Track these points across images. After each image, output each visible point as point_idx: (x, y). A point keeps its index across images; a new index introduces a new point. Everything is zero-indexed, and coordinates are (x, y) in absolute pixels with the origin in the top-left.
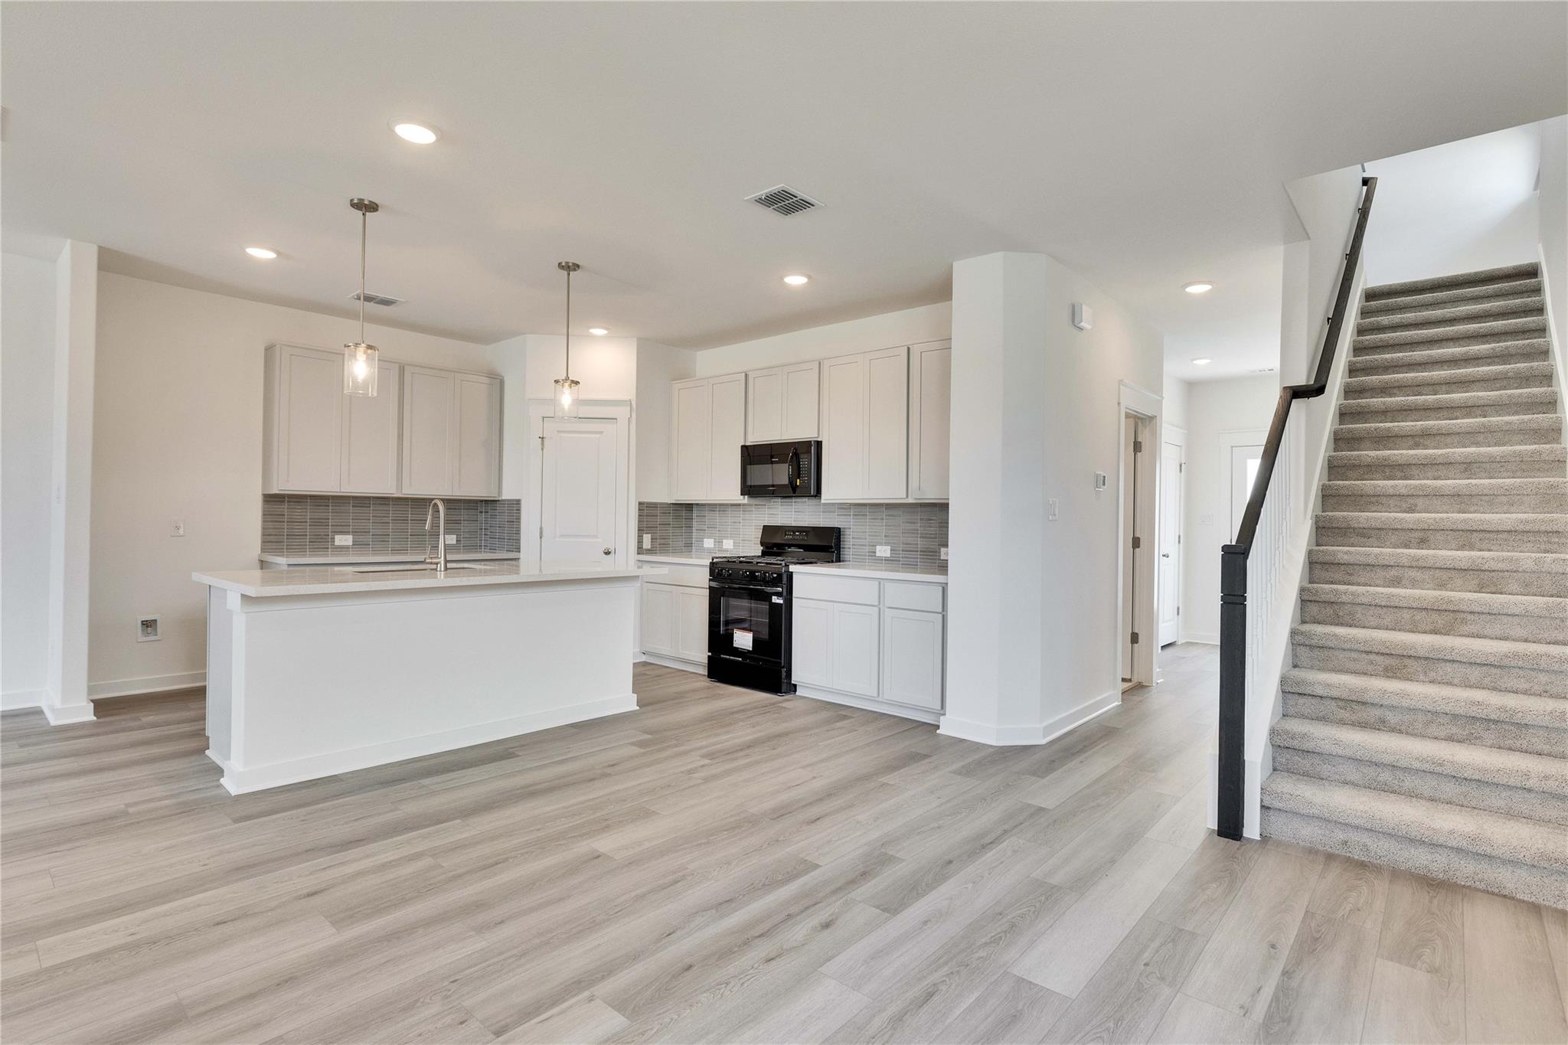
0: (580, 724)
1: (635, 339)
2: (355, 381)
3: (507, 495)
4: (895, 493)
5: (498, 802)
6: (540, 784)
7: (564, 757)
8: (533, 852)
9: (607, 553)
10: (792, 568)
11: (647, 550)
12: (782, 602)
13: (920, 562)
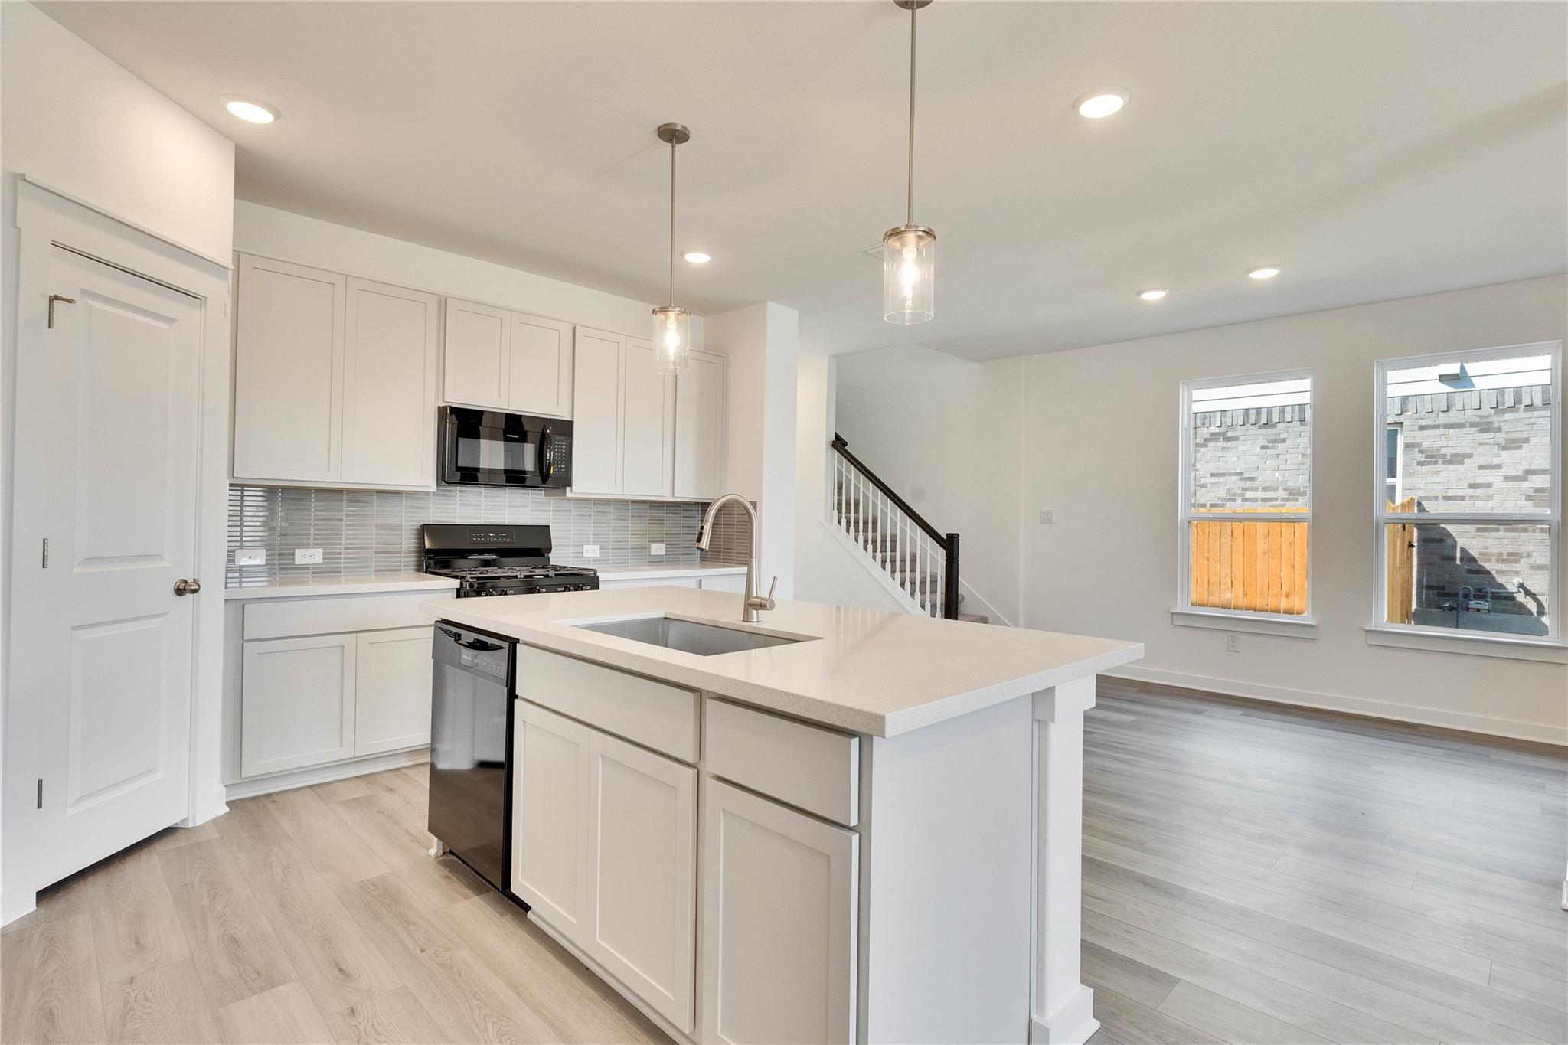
1: (233, 145)
13: (631, 559)
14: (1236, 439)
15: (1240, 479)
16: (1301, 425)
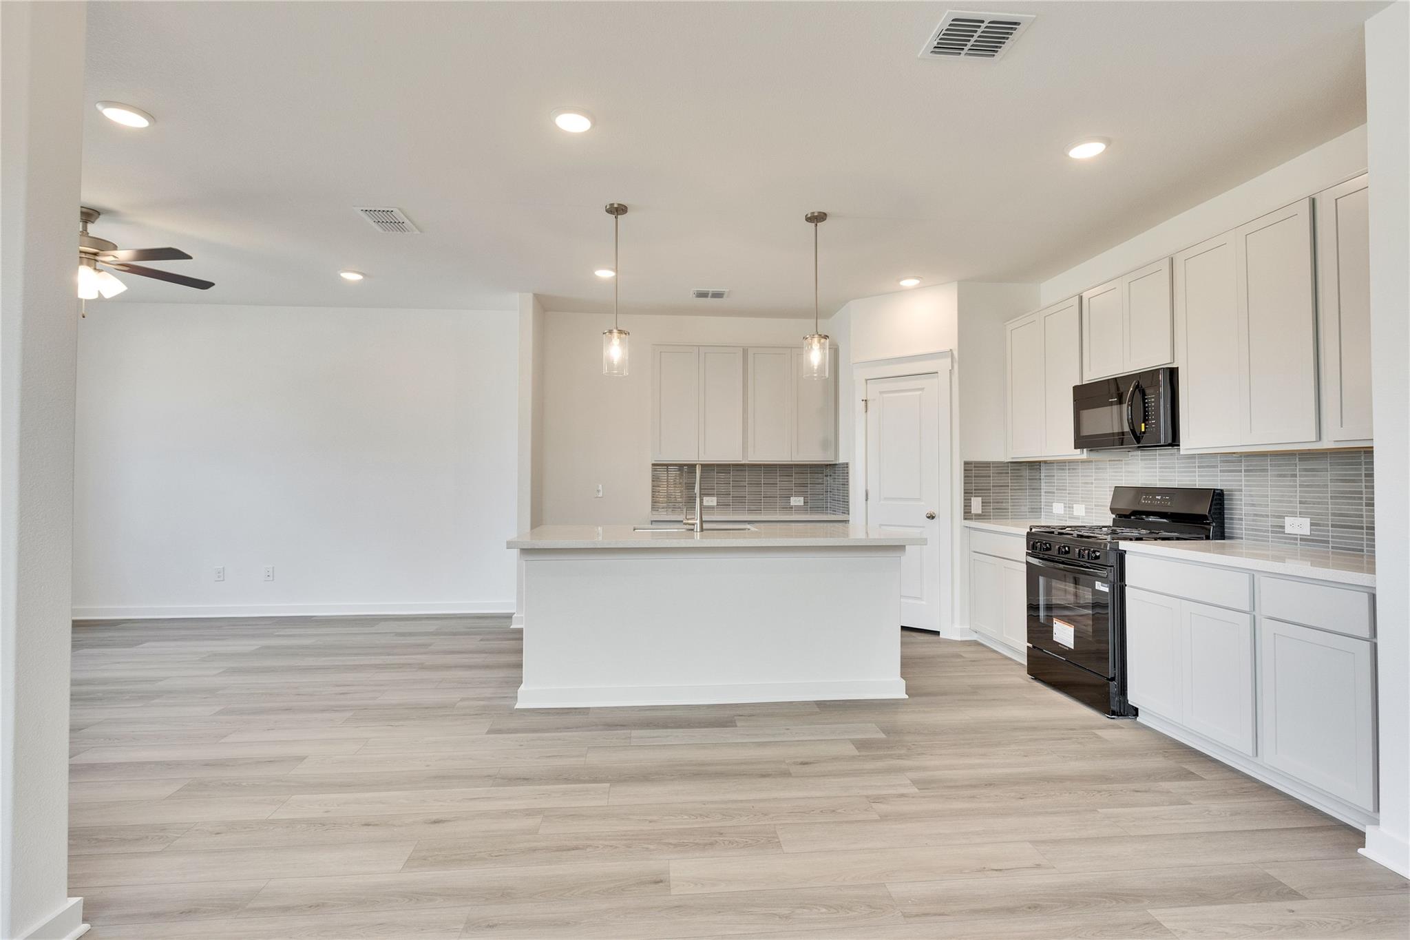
0: (828, 703)
1: (956, 282)
2: (611, 364)
3: (841, 460)
4: (1300, 436)
5: (663, 775)
6: (709, 765)
7: (772, 739)
8: (616, 847)
9: (931, 517)
10: (1123, 545)
11: (976, 515)
12: (1107, 590)
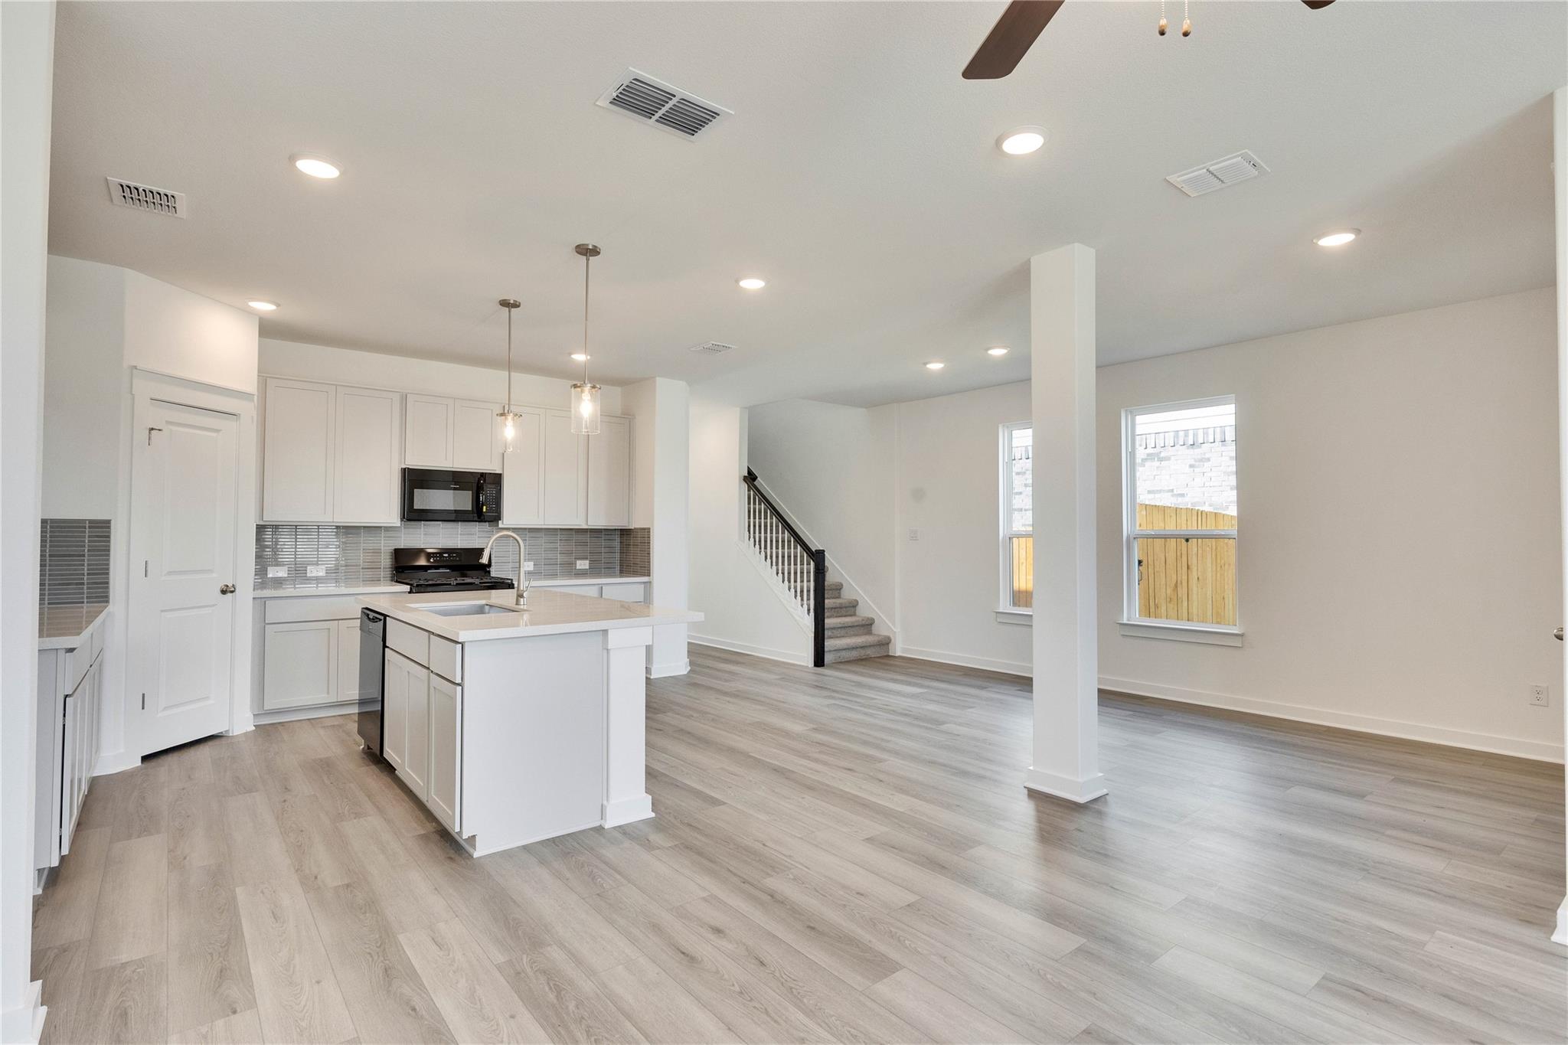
1: (257, 318)
13: (560, 572)
14: (1168, 459)
15: (1173, 496)
16: (1223, 445)
